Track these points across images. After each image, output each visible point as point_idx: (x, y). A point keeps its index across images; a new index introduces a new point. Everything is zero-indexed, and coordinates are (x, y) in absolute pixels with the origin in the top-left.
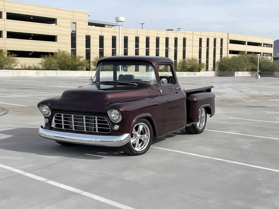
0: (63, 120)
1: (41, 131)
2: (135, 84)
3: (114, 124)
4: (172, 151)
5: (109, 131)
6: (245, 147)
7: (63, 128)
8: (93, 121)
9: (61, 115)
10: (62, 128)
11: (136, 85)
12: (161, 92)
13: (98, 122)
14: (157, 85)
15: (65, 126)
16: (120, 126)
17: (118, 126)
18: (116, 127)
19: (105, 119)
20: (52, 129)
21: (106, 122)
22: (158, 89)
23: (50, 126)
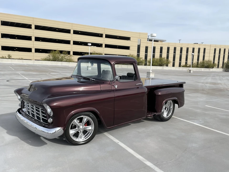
0: (26, 107)
2: (93, 79)
6: (194, 145)
7: (27, 113)
12: (116, 87)
13: (42, 112)
14: (113, 81)
17: (52, 120)
22: (113, 84)
23: (22, 110)
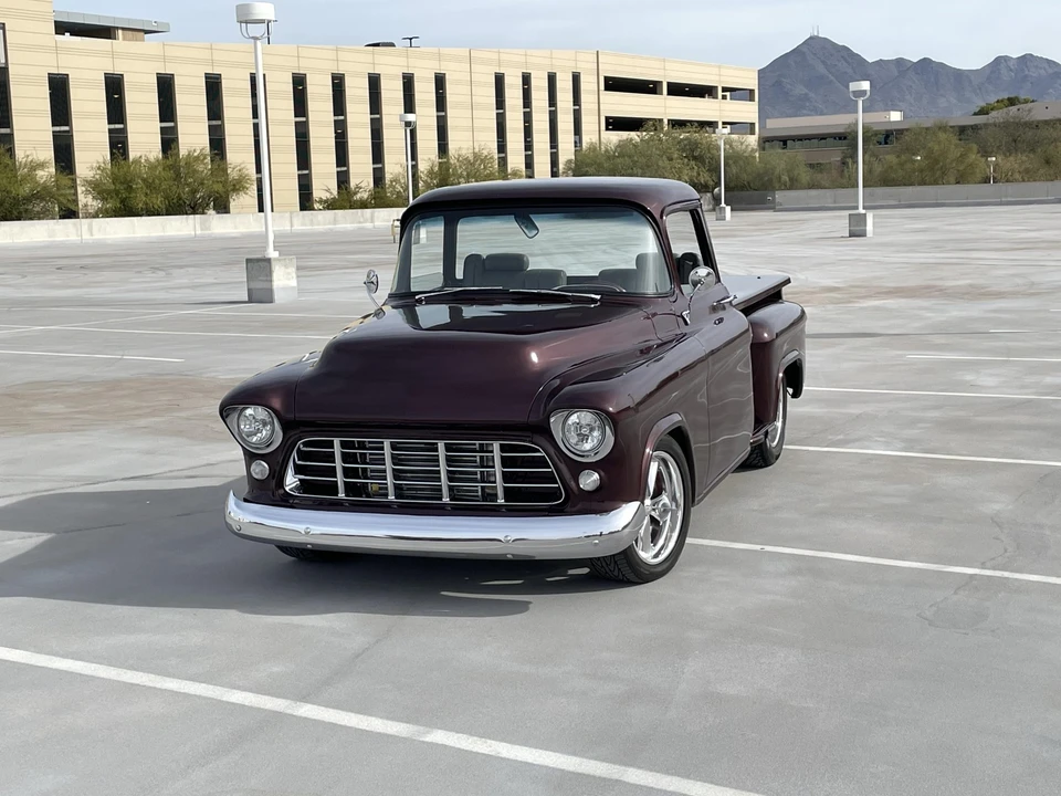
0: (339, 464)
1: (234, 512)
2: (593, 296)
3: (578, 468)
4: (756, 551)
5: (554, 494)
7: (342, 495)
8: (475, 462)
9: (331, 444)
10: (336, 494)
11: (594, 301)
13: (505, 462)
14: (672, 293)
15: (349, 488)
16: (602, 474)
17: (596, 476)
18: (590, 480)
19: (538, 451)
20: (286, 501)
21: (541, 462)
23: (281, 491)
